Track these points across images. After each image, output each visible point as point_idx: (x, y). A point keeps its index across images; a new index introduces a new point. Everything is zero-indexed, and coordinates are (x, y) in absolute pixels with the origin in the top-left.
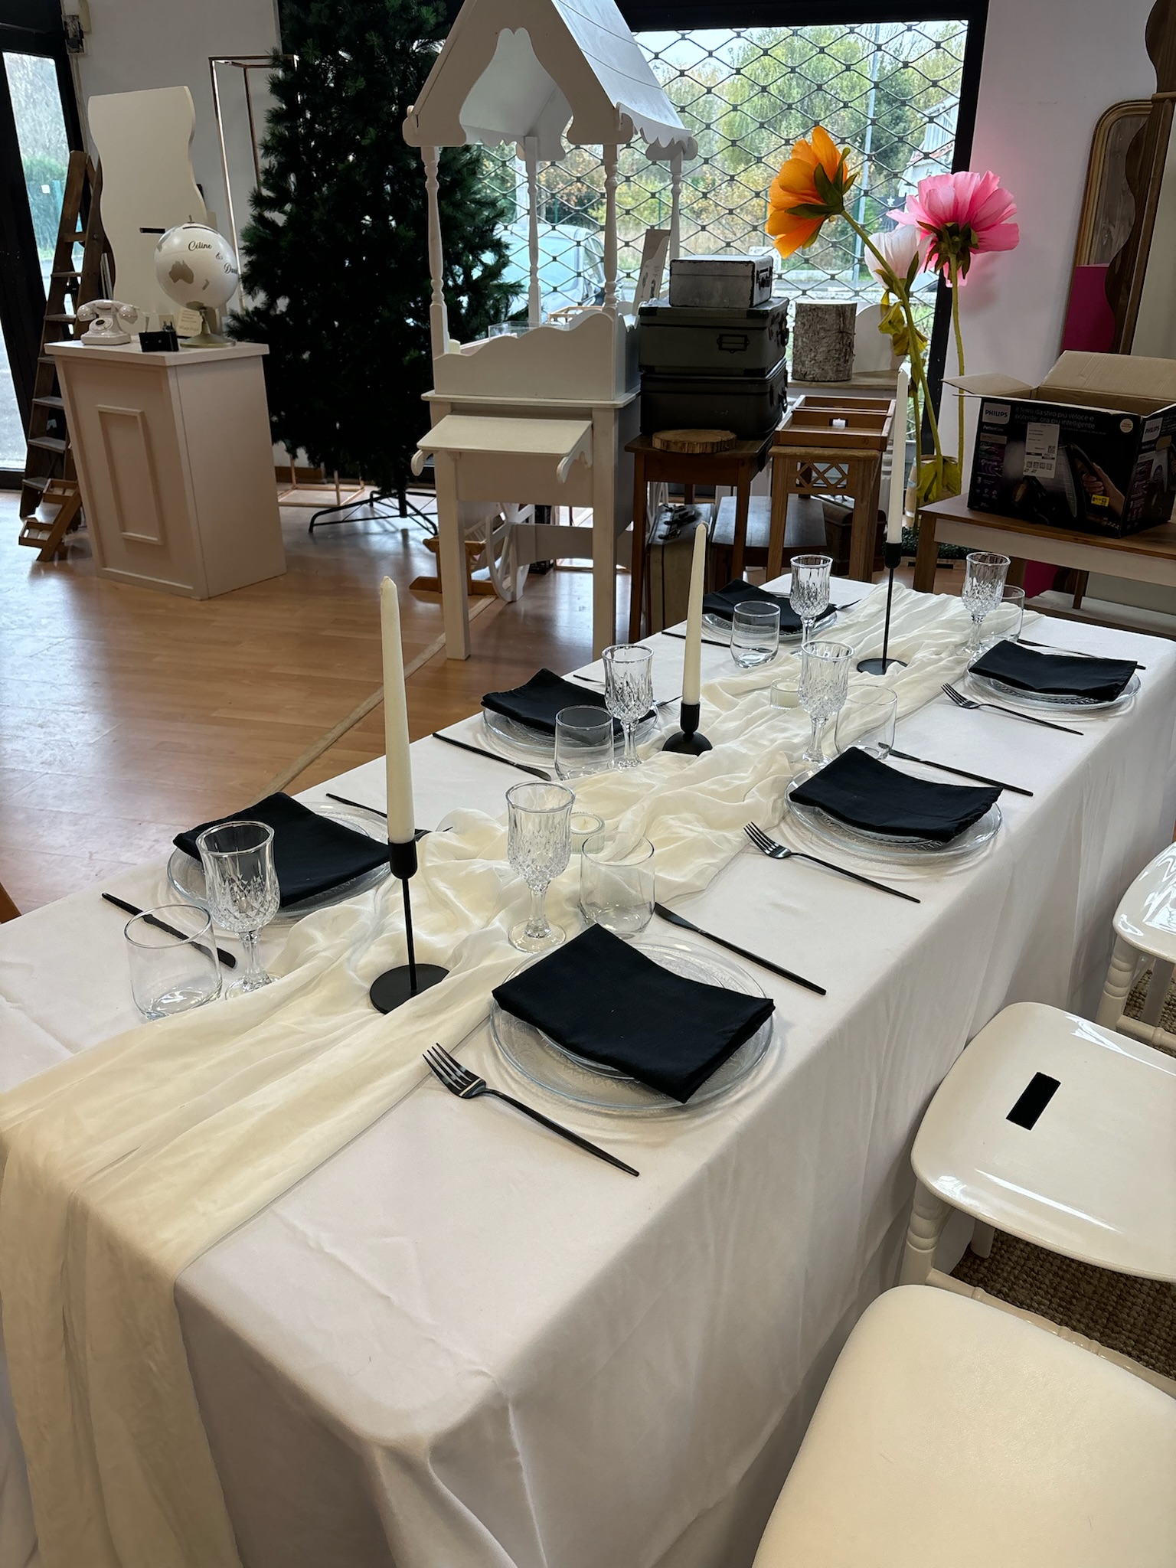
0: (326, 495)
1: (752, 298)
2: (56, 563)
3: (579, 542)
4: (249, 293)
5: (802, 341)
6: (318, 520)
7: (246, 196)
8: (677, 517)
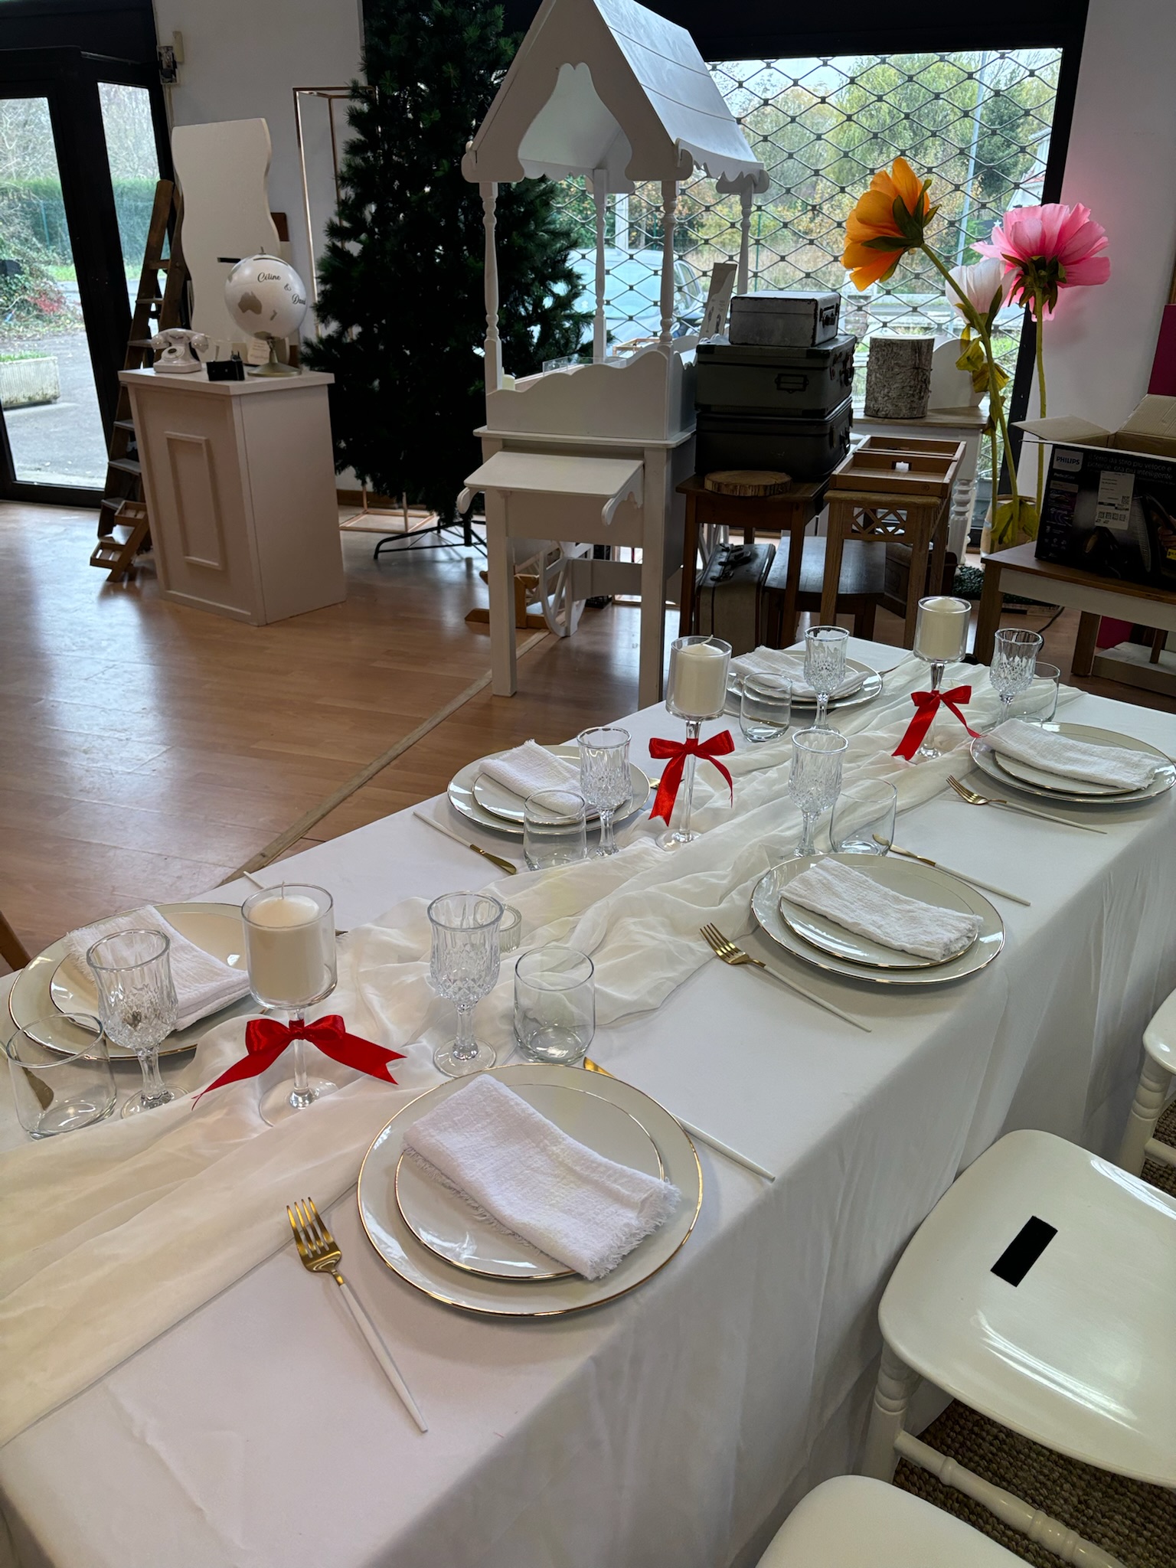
0: (393, 521)
1: (814, 337)
2: (125, 585)
3: (631, 578)
4: (323, 322)
5: (876, 377)
6: (383, 547)
7: (323, 226)
8: (732, 558)
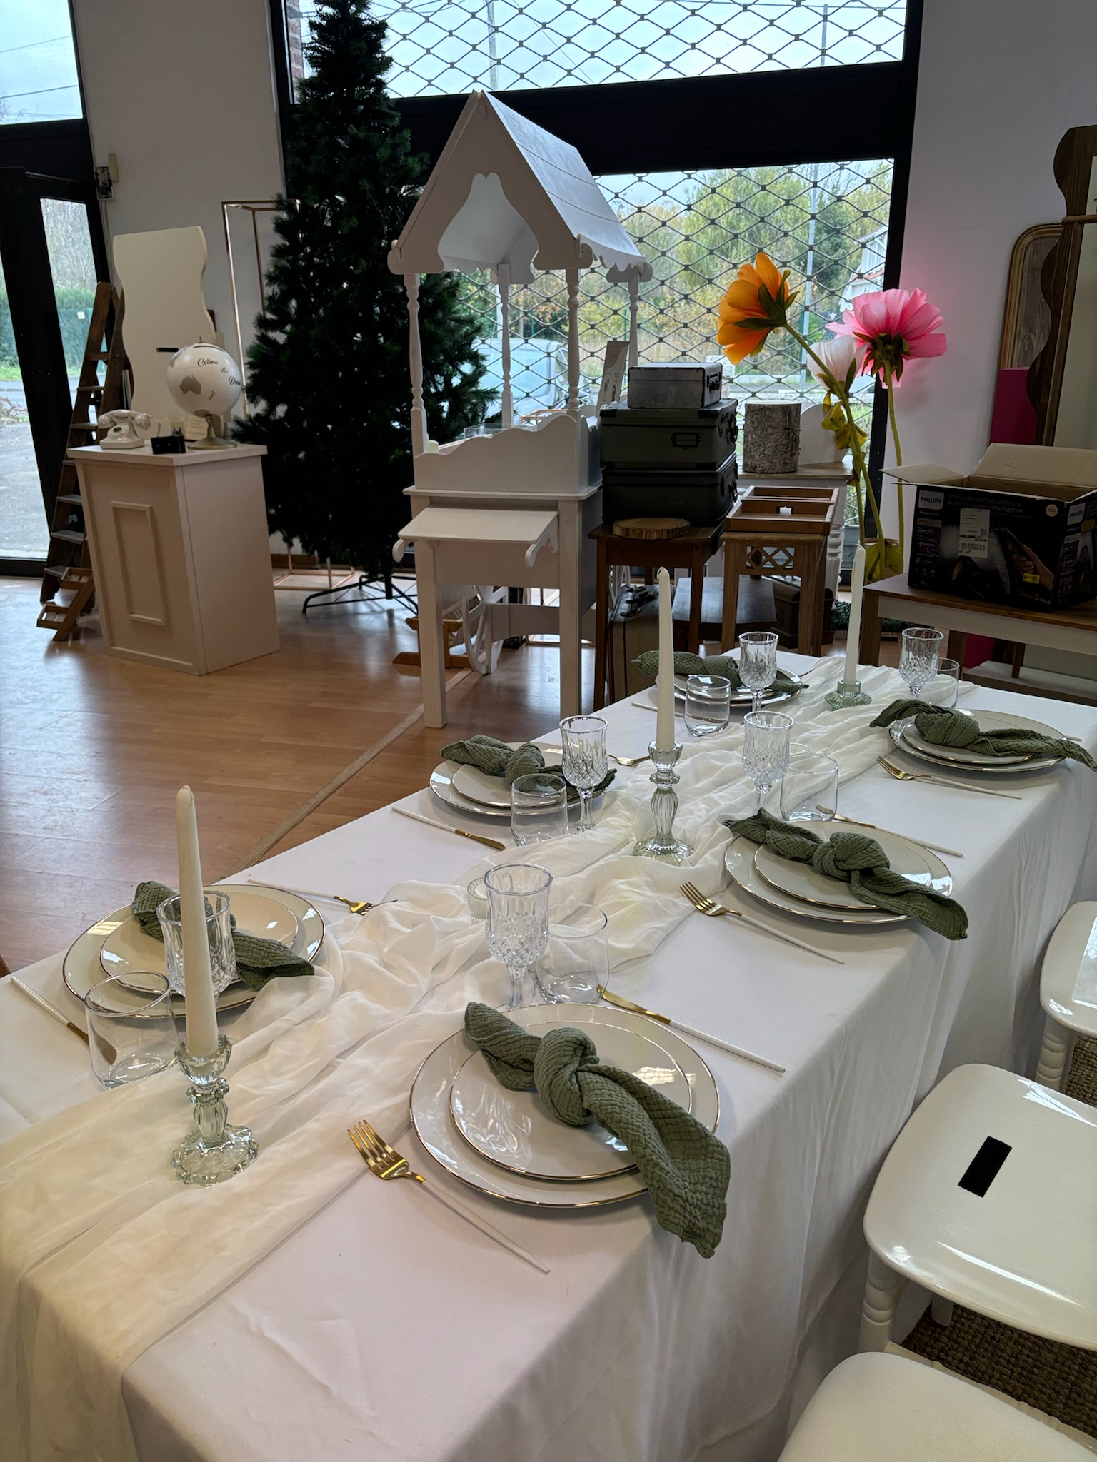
0: (318, 580)
1: (703, 400)
2: (69, 643)
3: (547, 619)
4: (252, 401)
5: (752, 438)
6: (311, 602)
7: (252, 319)
8: (637, 597)
